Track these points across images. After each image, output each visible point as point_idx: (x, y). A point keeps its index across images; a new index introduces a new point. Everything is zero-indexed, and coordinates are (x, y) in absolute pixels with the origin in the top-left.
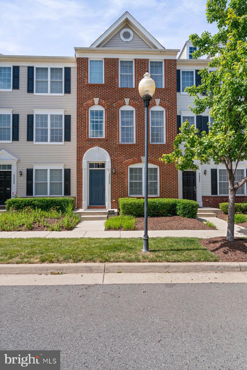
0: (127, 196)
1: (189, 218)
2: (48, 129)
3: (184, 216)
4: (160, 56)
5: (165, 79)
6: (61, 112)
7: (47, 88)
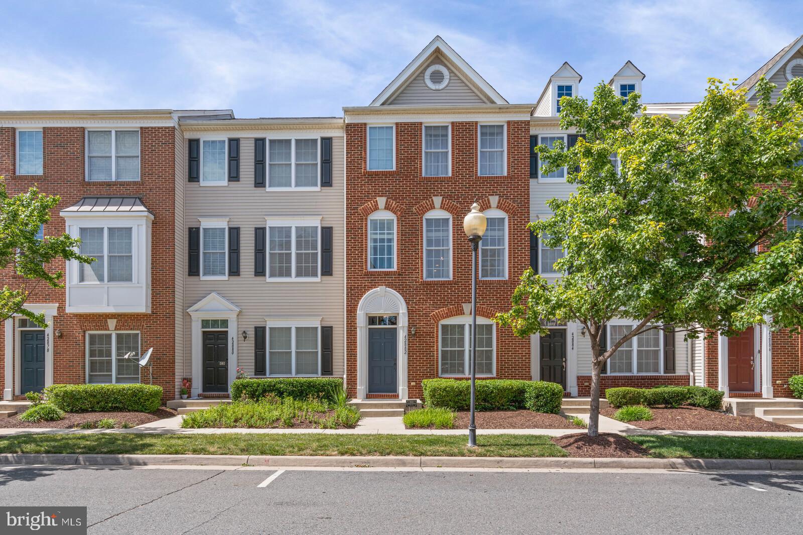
0: (437, 376)
1: (547, 412)
2: (291, 253)
3: (538, 410)
4: (499, 115)
5: (509, 159)
6: (315, 222)
7: (290, 177)
